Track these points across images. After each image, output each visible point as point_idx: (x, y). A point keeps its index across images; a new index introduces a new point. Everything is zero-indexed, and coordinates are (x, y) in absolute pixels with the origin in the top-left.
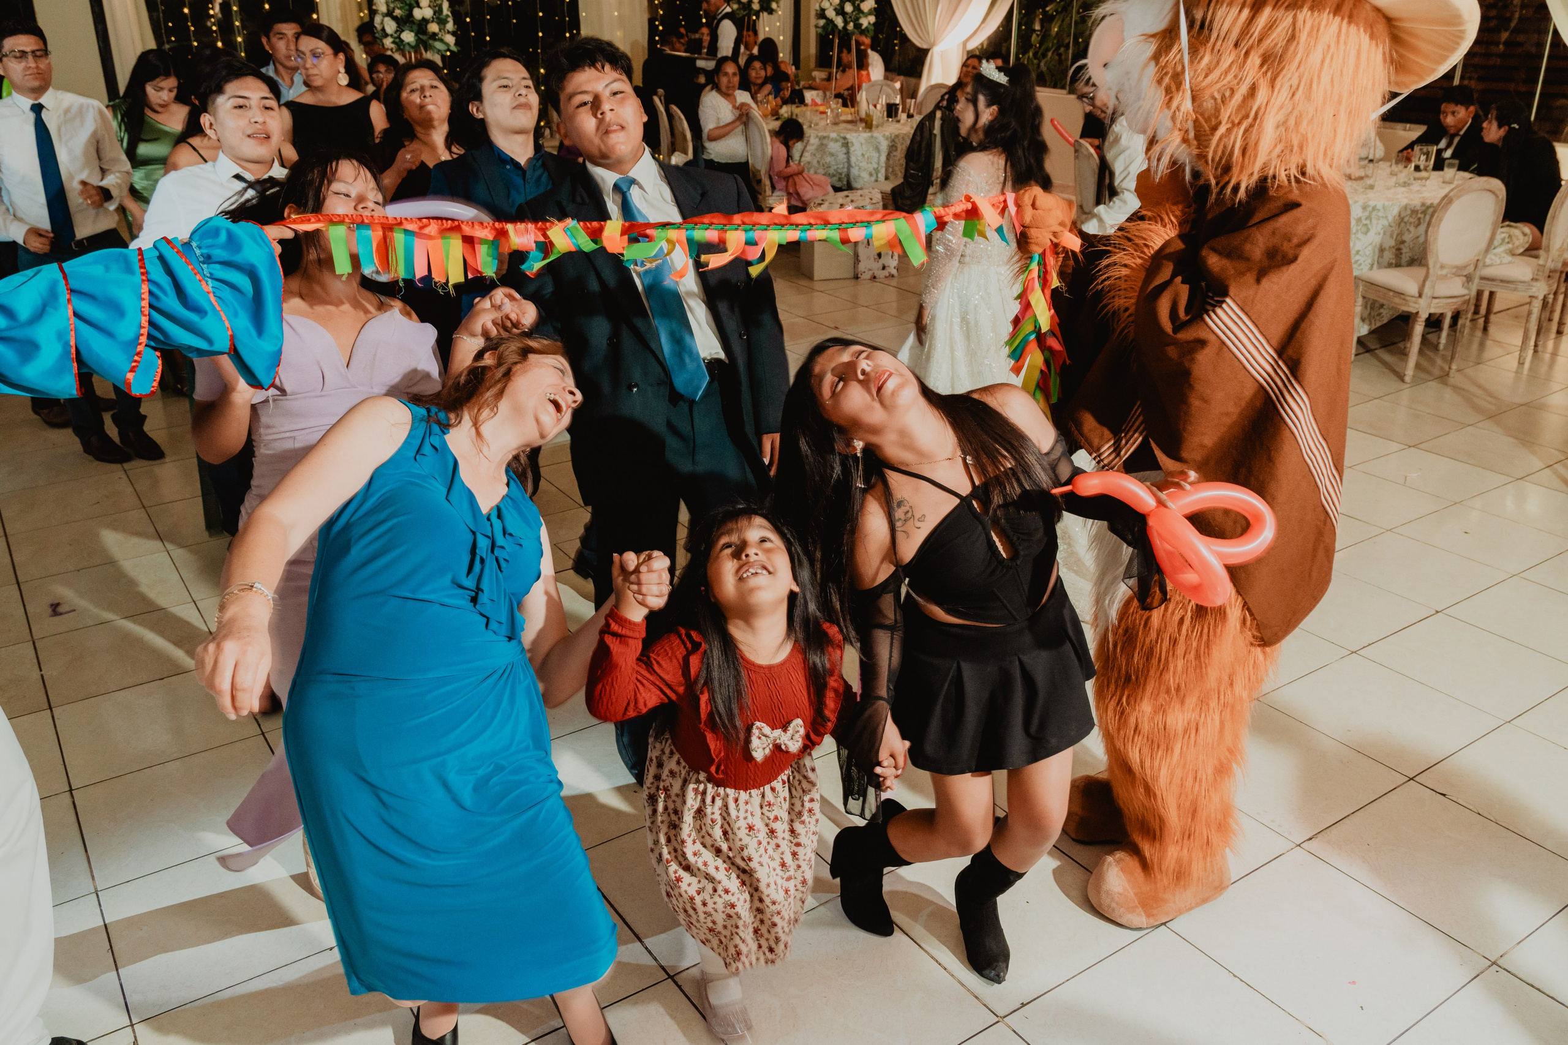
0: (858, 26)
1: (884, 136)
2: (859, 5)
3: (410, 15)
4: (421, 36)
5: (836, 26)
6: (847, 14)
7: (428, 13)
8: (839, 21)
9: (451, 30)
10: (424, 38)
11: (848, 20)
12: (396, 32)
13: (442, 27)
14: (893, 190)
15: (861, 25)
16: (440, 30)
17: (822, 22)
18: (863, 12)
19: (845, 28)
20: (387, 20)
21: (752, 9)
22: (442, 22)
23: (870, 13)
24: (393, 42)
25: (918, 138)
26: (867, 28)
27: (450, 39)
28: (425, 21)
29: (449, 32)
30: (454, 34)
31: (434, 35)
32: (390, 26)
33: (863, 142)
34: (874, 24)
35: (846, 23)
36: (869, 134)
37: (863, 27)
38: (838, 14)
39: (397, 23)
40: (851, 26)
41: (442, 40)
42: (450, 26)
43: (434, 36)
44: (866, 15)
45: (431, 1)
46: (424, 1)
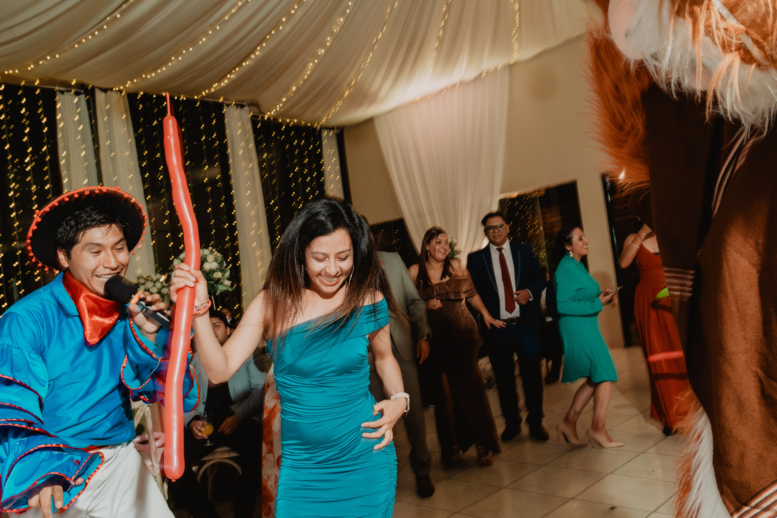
4: (209, 282)
7: (214, 265)
10: (212, 282)
16: (223, 276)
22: (223, 271)
27: (228, 283)
28: (212, 271)
30: (228, 279)
31: (219, 279)
41: (221, 284)
42: (228, 274)
43: (218, 281)
45: (215, 258)
46: (210, 258)
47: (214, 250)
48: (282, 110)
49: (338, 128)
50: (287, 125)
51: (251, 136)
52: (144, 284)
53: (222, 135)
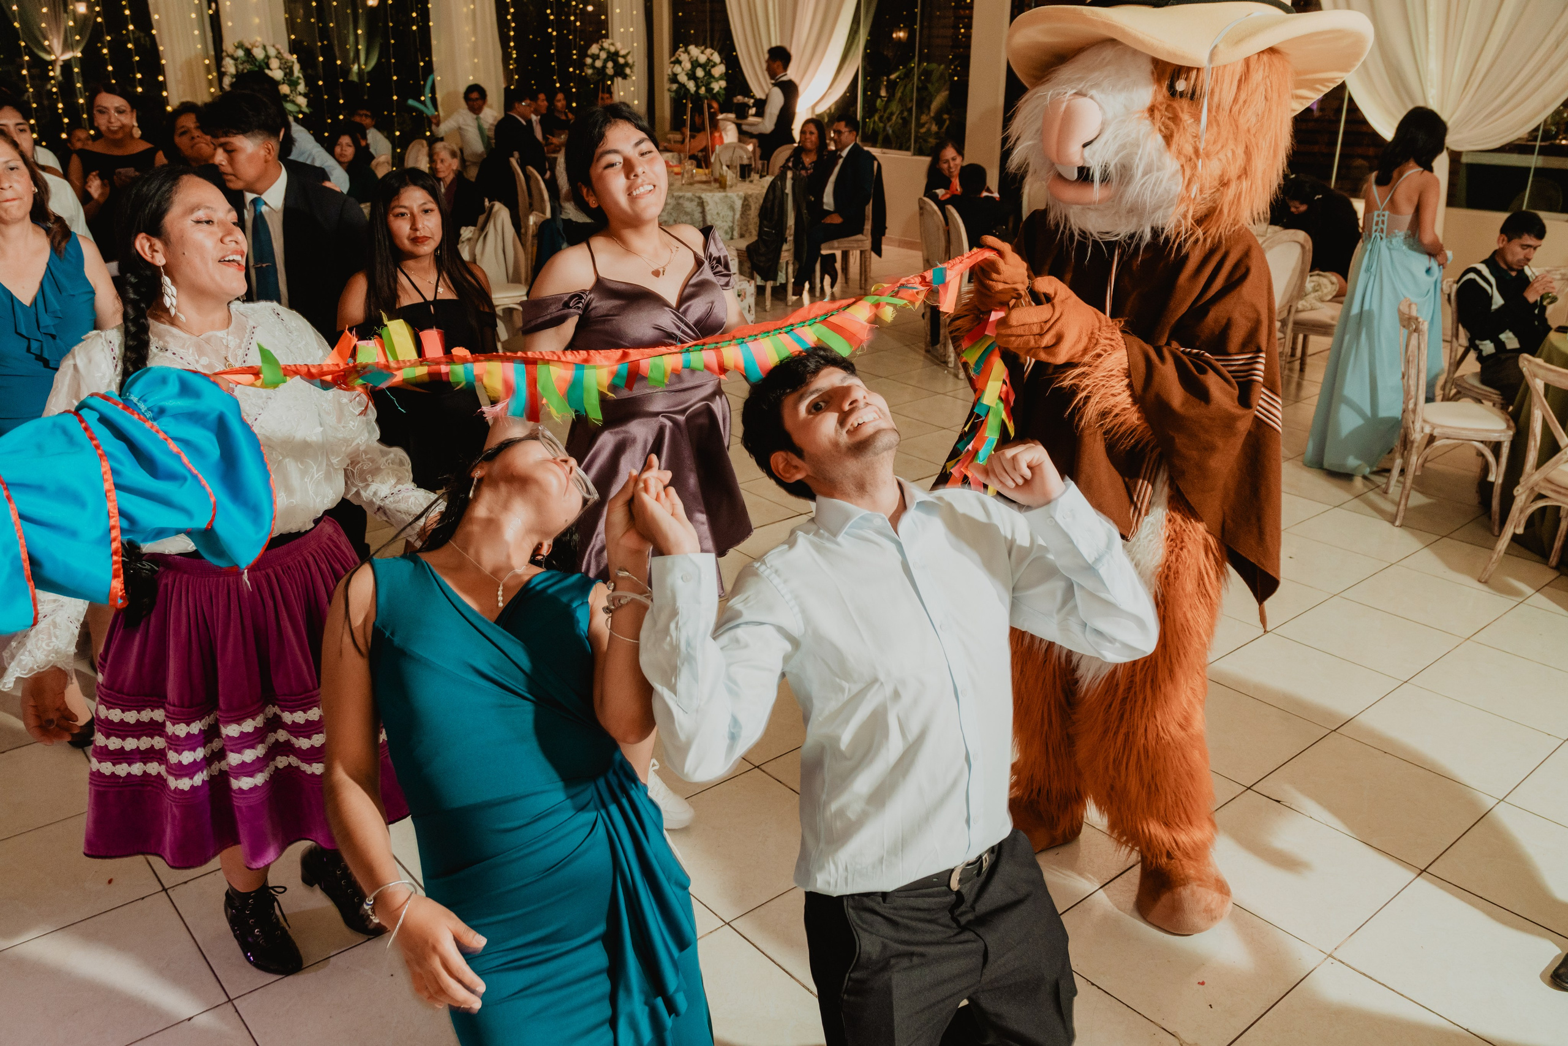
0: (709, 90)
1: (738, 195)
2: (710, 70)
5: (688, 90)
6: (698, 78)
8: (691, 86)
9: (302, 92)
11: (700, 84)
13: (293, 88)
14: (748, 247)
15: (713, 89)
16: (291, 91)
17: (675, 86)
18: (713, 77)
19: (697, 92)
21: (606, 74)
22: (293, 84)
23: (721, 78)
25: (771, 197)
26: (718, 92)
27: (302, 101)
29: (300, 94)
30: (305, 95)
33: (718, 201)
34: (725, 89)
35: (698, 87)
36: (723, 194)
37: (715, 91)
38: (689, 79)
40: (703, 90)
42: (302, 88)
44: (717, 80)
45: (281, 63)
46: (274, 63)
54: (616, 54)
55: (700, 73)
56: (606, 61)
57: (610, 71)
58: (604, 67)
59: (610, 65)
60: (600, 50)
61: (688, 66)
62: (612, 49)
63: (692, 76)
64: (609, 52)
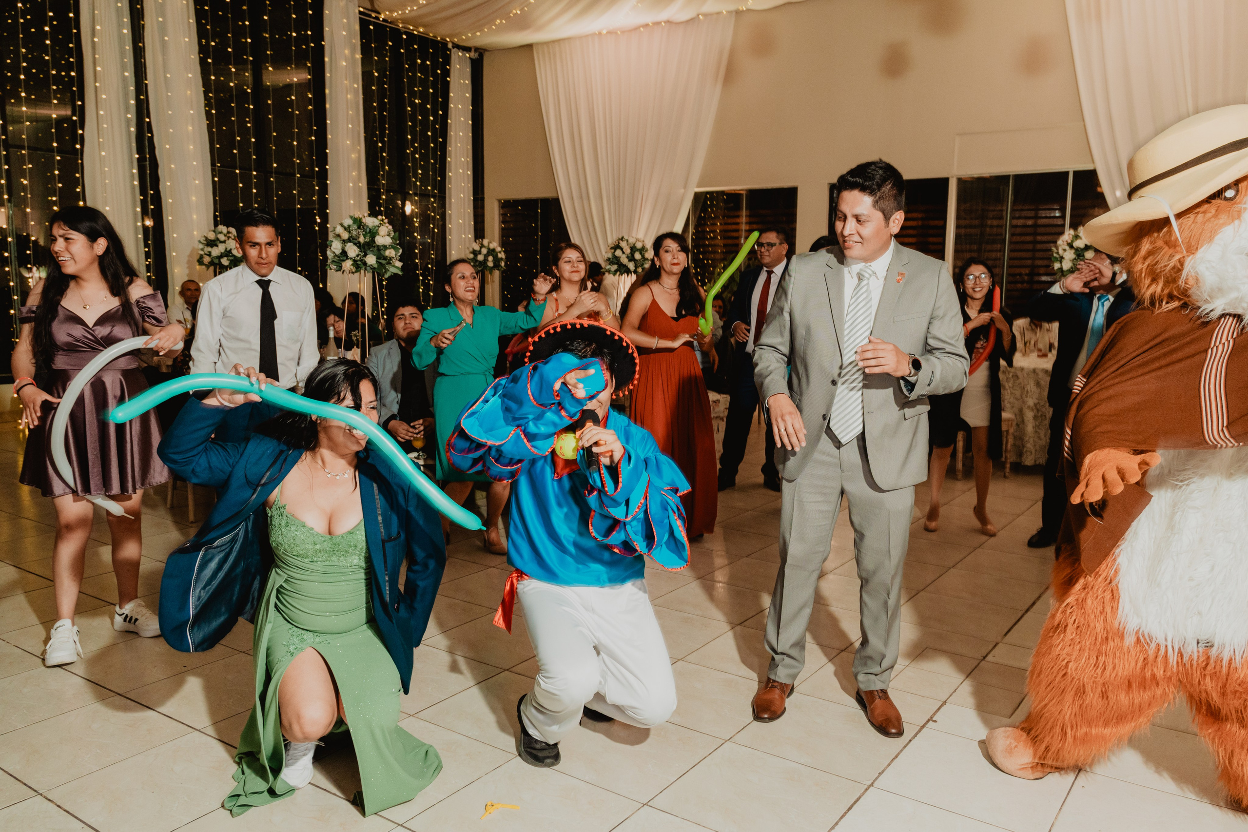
3: (373, 241)
6: (637, 260)
7: (388, 241)
10: (384, 262)
12: (358, 256)
16: (396, 255)
20: (349, 245)
24: (352, 265)
28: (385, 247)
31: (391, 259)
32: (353, 251)
35: (636, 267)
38: (630, 261)
39: (359, 247)
41: (392, 264)
43: (389, 261)
47: (386, 221)
48: (414, 14)
49: (477, 49)
50: (410, 34)
51: (357, 41)
52: (224, 242)
53: (319, 35)
54: (494, 250)
55: (638, 256)
56: (486, 256)
57: (490, 264)
58: (486, 260)
59: (490, 258)
60: (481, 248)
61: (628, 251)
62: (492, 246)
63: (631, 258)
64: (489, 249)
